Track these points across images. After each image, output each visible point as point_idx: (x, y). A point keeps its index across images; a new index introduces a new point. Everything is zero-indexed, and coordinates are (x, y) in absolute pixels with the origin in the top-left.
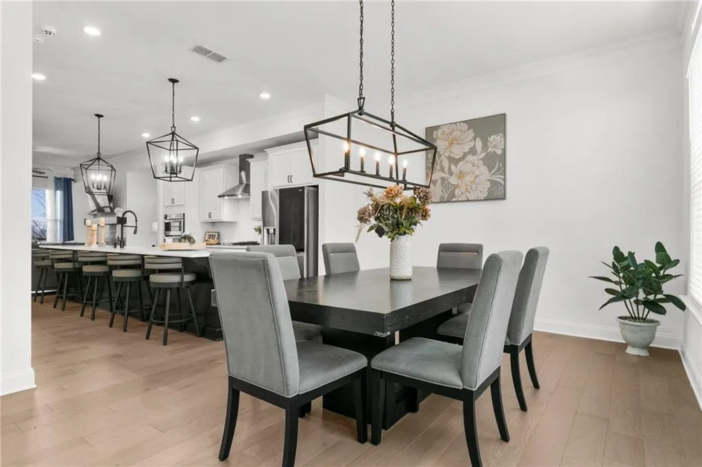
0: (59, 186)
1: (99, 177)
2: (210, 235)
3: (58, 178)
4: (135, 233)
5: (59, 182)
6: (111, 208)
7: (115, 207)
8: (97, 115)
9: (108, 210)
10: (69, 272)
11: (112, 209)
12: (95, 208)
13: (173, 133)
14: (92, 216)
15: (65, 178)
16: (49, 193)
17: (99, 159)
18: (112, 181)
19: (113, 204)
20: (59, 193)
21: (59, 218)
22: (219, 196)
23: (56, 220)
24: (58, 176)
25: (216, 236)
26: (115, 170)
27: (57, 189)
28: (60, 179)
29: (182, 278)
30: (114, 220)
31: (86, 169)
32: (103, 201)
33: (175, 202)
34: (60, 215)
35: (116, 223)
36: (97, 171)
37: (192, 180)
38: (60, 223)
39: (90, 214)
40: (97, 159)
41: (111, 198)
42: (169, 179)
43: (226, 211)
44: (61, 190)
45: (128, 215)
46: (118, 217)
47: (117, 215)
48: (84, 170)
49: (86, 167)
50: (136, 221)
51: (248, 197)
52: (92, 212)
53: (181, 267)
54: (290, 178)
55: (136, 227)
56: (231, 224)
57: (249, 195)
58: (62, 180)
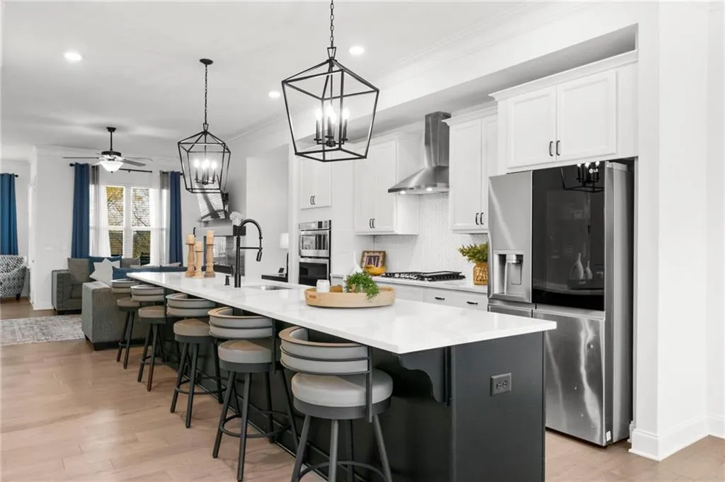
0: (166, 183)
1: (206, 164)
2: (370, 257)
3: (163, 173)
4: (258, 259)
5: (165, 178)
6: (225, 212)
7: (231, 210)
8: (202, 61)
9: (222, 216)
10: (159, 325)
11: (227, 214)
12: (207, 212)
13: (331, 61)
14: (203, 224)
15: (172, 172)
16: (153, 192)
17: (205, 133)
18: (225, 169)
19: (229, 208)
20: (166, 193)
21: (165, 226)
22: (390, 191)
23: (162, 229)
24: (165, 171)
25: (381, 259)
26: (229, 152)
27: (162, 187)
28: (167, 173)
29: (368, 396)
30: (229, 230)
31: (188, 152)
32: (217, 202)
33: (316, 202)
34: (166, 223)
35: (232, 234)
36: (204, 153)
37: (365, 157)
38: (167, 232)
39: (201, 221)
40: (203, 133)
41: (226, 198)
42: (320, 156)
43: (399, 216)
44: (167, 189)
45: (250, 227)
46: (235, 226)
47: (234, 224)
48: (184, 153)
49: (188, 147)
50: (261, 238)
51: (445, 190)
52: (203, 218)
53: (364, 369)
54: (554, 147)
55: (260, 249)
56: (409, 239)
57: (448, 187)
58: (169, 174)
